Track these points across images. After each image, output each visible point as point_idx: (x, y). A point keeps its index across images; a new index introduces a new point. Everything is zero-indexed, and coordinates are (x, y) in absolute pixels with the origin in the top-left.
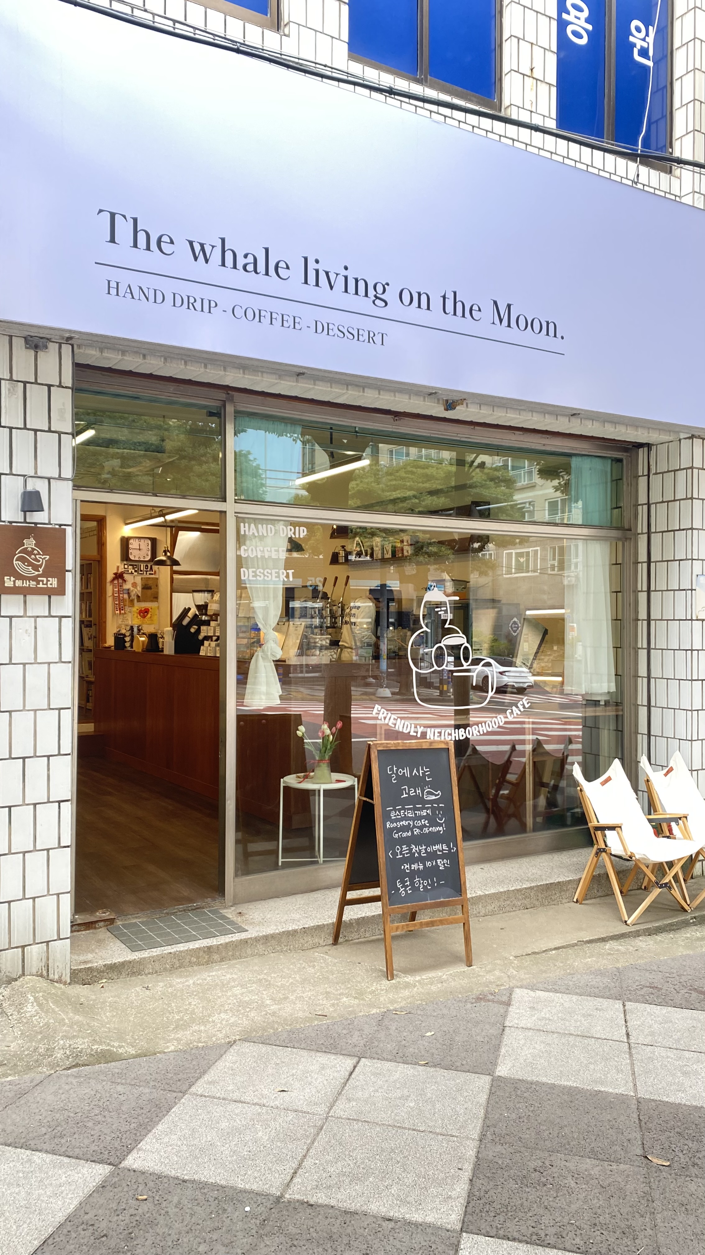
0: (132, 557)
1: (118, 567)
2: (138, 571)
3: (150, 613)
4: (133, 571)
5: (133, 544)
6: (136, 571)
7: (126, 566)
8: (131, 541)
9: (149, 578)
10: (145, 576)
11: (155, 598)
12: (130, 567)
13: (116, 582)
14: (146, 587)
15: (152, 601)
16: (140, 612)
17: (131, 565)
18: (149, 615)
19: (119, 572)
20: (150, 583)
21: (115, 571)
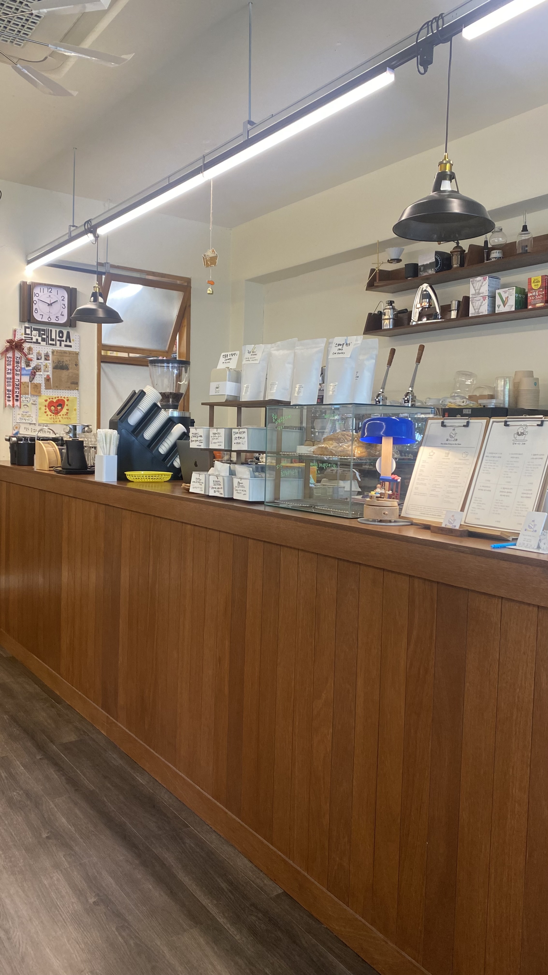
0: (37, 317)
1: (15, 331)
2: (47, 339)
3: (66, 408)
4: (40, 339)
5: (40, 295)
6: (43, 340)
7: (28, 331)
8: (36, 291)
9: (65, 352)
10: (57, 348)
11: (74, 384)
12: (34, 332)
13: (10, 354)
14: (59, 366)
15: (69, 388)
16: (51, 404)
17: (35, 329)
18: (64, 411)
19: (17, 339)
20: (66, 360)
21: (10, 337)
